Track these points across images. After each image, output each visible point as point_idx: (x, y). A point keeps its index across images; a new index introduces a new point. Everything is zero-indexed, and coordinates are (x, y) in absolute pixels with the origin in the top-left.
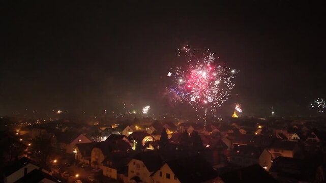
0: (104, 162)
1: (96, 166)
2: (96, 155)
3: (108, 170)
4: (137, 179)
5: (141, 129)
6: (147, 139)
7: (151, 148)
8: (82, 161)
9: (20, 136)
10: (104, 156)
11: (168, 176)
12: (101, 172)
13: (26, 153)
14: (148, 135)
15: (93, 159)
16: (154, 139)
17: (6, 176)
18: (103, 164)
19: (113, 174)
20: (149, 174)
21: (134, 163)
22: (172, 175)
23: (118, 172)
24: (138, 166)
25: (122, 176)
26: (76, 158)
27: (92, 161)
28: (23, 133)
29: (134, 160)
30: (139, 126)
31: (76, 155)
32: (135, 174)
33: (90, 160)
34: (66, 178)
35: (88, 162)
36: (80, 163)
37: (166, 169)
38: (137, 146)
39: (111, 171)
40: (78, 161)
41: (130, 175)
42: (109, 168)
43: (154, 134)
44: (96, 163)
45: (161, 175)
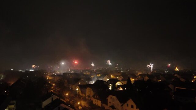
0: (94, 96)
1: (89, 98)
2: (89, 92)
3: (95, 101)
4: (113, 107)
5: (114, 77)
6: (118, 83)
7: (121, 89)
8: (81, 95)
9: (49, 80)
10: (93, 93)
11: (132, 107)
12: (92, 102)
13: (52, 89)
14: (119, 81)
15: (87, 94)
16: (122, 83)
17: (43, 101)
18: (93, 97)
19: (99, 103)
20: (120, 104)
21: (111, 98)
22: (135, 106)
23: (101, 103)
24: (114, 100)
25: (104, 105)
26: (78, 93)
27: (87, 96)
28: (50, 78)
29: (111, 96)
30: (114, 76)
31: (78, 91)
32: (112, 104)
33: (85, 94)
34: (73, 104)
35: (84, 95)
36: (80, 96)
37: (131, 102)
38: (112, 87)
39: (97, 102)
40: (79, 95)
41: (109, 105)
42: (97, 100)
43: (123, 80)
44: (89, 96)
45: (128, 105)
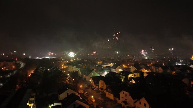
1: (102, 90)
2: (101, 84)
3: (108, 94)
4: (125, 102)
5: (126, 67)
6: (130, 76)
7: (133, 82)
8: (94, 86)
9: (63, 69)
10: (106, 86)
11: (145, 105)
12: (105, 94)
13: (67, 80)
14: (131, 73)
15: (100, 86)
16: (135, 75)
17: (59, 94)
18: (105, 90)
19: (111, 97)
20: (133, 101)
21: (124, 93)
22: (148, 105)
23: (114, 96)
24: (126, 95)
25: (117, 99)
26: (91, 84)
27: (99, 88)
28: (65, 67)
29: (124, 91)
30: (126, 65)
31: (91, 82)
32: (124, 99)
33: (98, 86)
36: (93, 87)
37: (143, 101)
38: (125, 79)
39: (110, 95)
40: (92, 86)
41: (122, 100)
42: (109, 93)
43: (135, 72)
44: (102, 89)
45: (140, 103)
